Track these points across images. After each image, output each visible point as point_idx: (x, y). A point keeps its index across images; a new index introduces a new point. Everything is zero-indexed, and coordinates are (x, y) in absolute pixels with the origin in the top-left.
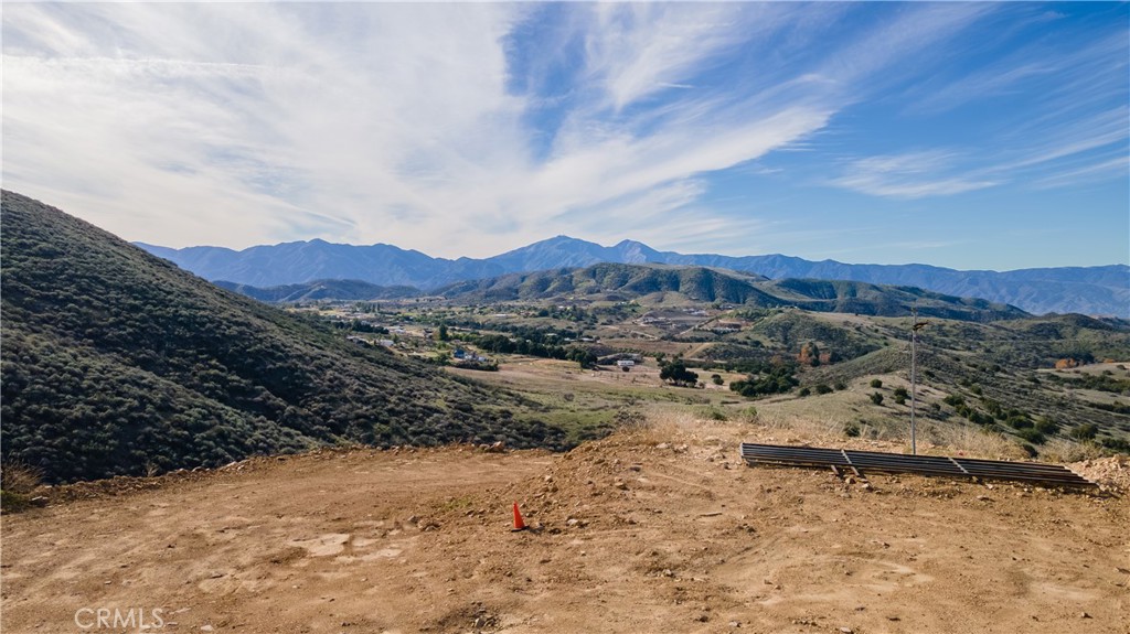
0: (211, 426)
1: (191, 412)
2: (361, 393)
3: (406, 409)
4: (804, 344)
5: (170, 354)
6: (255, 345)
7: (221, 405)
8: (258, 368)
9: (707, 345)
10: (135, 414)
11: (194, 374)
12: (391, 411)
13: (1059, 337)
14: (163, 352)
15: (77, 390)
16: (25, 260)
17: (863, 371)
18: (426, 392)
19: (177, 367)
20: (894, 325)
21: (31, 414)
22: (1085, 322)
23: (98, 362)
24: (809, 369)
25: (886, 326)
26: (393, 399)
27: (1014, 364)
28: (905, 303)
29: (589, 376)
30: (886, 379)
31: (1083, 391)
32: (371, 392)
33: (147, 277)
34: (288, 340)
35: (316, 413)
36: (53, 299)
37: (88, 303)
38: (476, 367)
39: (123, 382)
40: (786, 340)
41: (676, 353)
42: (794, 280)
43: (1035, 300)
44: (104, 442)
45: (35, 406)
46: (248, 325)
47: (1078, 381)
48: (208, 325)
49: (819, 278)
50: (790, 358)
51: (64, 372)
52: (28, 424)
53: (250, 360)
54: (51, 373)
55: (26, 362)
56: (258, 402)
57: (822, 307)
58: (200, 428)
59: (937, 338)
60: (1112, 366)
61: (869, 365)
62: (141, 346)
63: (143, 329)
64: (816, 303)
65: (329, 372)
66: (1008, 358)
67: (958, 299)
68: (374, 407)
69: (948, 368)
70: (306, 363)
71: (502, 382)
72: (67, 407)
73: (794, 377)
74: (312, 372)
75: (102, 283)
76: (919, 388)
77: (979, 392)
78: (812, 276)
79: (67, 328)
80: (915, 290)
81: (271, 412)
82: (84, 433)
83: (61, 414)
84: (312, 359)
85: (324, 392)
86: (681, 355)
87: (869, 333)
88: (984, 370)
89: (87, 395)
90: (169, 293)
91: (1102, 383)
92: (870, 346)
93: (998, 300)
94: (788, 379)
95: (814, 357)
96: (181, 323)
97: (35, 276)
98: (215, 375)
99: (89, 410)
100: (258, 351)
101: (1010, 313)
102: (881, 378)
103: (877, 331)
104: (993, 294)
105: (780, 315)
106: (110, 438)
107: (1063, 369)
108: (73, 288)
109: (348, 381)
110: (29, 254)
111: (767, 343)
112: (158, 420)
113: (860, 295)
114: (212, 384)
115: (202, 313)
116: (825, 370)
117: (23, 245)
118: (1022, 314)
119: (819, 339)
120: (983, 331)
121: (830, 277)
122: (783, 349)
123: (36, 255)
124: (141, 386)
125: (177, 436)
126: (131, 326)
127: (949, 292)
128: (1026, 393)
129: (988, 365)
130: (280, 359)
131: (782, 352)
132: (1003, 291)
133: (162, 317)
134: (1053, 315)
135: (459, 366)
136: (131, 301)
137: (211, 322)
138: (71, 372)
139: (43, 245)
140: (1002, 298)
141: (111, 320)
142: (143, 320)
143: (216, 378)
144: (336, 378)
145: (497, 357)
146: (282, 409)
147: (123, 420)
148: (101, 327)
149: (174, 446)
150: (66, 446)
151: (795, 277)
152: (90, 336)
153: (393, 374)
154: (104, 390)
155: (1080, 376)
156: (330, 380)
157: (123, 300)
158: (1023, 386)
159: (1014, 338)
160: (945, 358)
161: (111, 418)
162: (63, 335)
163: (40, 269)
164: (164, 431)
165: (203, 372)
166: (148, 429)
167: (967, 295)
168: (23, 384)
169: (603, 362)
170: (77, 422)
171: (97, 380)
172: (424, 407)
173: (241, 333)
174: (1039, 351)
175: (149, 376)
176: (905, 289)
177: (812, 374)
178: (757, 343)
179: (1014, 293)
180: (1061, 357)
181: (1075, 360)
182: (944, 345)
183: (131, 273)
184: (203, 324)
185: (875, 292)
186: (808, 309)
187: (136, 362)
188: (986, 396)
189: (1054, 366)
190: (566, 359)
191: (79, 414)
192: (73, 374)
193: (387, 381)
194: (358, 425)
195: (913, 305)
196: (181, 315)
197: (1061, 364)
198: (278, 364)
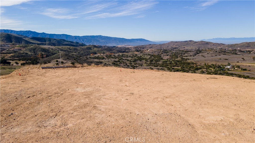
4: (39, 53)
9: (12, 54)
13: (91, 49)
17: (54, 59)
20: (60, 48)
22: (95, 46)
24: (41, 59)
25: (58, 48)
27: (84, 55)
28: (62, 43)
30: (59, 60)
31: (95, 59)
40: (34, 53)
42: (35, 37)
43: (87, 42)
47: (94, 58)
49: (41, 37)
50: (36, 57)
57: (43, 44)
59: (69, 50)
60: (99, 55)
61: (55, 57)
64: (41, 43)
66: (82, 54)
67: (73, 42)
69: (71, 57)
73: (38, 61)
76: (66, 61)
77: (77, 61)
78: (39, 36)
80: (64, 40)
86: (4, 57)
87: (55, 50)
88: (78, 57)
91: (98, 58)
92: (55, 53)
93: (80, 42)
94: (36, 62)
95: (42, 56)
101: (83, 45)
102: (58, 60)
103: (56, 49)
104: (79, 41)
105: (32, 46)
107: (92, 56)
111: (29, 53)
113: (52, 41)
116: (45, 59)
118: (85, 45)
119: (43, 52)
120: (78, 49)
121: (44, 37)
122: (34, 54)
127: (71, 40)
128: (85, 61)
129: (79, 56)
131: (34, 55)
132: (81, 40)
134: (90, 45)
140: (81, 42)
151: (35, 36)
155: (94, 57)
158: (85, 59)
159: (83, 50)
160: (71, 55)
167: (75, 41)
174: (88, 52)
176: (62, 40)
177: (42, 60)
178: (27, 53)
179: (83, 41)
180: (91, 53)
181: (94, 54)
182: (71, 52)
185: (55, 41)
186: (39, 45)
188: (78, 62)
189: (90, 55)
195: (64, 43)
197: (91, 55)
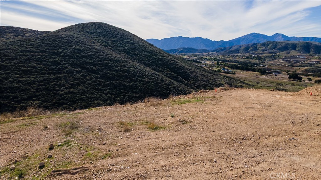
0: (171, 85)
1: (167, 81)
2: (202, 79)
3: (214, 83)
5: (159, 68)
6: (177, 66)
7: (172, 80)
8: (178, 72)
9: (306, 68)
10: (157, 81)
11: (165, 73)
12: (210, 84)
14: (158, 67)
15: (146, 75)
16: (128, 45)
18: (219, 79)
19: (161, 71)
21: (139, 80)
23: (148, 69)
26: (211, 81)
29: (263, 77)
32: (205, 79)
33: (152, 49)
34: (184, 65)
35: (192, 83)
36: (135, 54)
37: (142, 55)
38: (229, 73)
39: (153, 74)
41: (294, 71)
44: (152, 87)
45: (139, 78)
46: (174, 61)
48: (166, 61)
51: (142, 71)
52: (139, 82)
53: (176, 70)
54: (140, 71)
55: (135, 68)
56: (179, 80)
58: (169, 85)
62: (153, 65)
63: (153, 61)
65: (194, 73)
68: (206, 83)
70: (188, 71)
71: (237, 78)
72: (145, 79)
74: (190, 73)
75: (143, 50)
79: (139, 61)
81: (182, 82)
82: (149, 85)
83: (144, 80)
84: (190, 70)
85: (193, 78)
86: (296, 71)
89: (148, 77)
90: (157, 53)
96: (160, 60)
97: (131, 49)
98: (169, 73)
99: (148, 79)
100: (178, 67)
106: (153, 86)
108: (138, 52)
109: (199, 76)
110: (129, 44)
112: (161, 83)
114: (168, 75)
115: (164, 58)
117: (128, 42)
123: (130, 44)
124: (157, 75)
125: (166, 87)
126: (151, 61)
130: (182, 69)
133: (156, 58)
135: (224, 73)
136: (149, 55)
137: (166, 60)
138: (144, 71)
139: (131, 41)
141: (147, 59)
142: (153, 59)
143: (169, 74)
144: (196, 75)
145: (234, 71)
146: (185, 82)
147: (155, 82)
148: (145, 61)
149: (165, 89)
150: (146, 87)
152: (143, 63)
153: (209, 74)
154: (150, 75)
156: (195, 75)
157: (148, 55)
161: (153, 82)
162: (139, 63)
163: (132, 47)
164: (163, 85)
165: (166, 72)
166: (160, 85)
168: (136, 74)
169: (268, 73)
170: (147, 82)
171: (149, 73)
172: (219, 83)
173: (173, 63)
175: (157, 73)
183: (148, 48)
184: (165, 60)
187: (153, 69)
190: (256, 72)
191: (147, 80)
192: (144, 72)
193: (208, 76)
194: (203, 87)
196: (160, 58)
198: (183, 71)
